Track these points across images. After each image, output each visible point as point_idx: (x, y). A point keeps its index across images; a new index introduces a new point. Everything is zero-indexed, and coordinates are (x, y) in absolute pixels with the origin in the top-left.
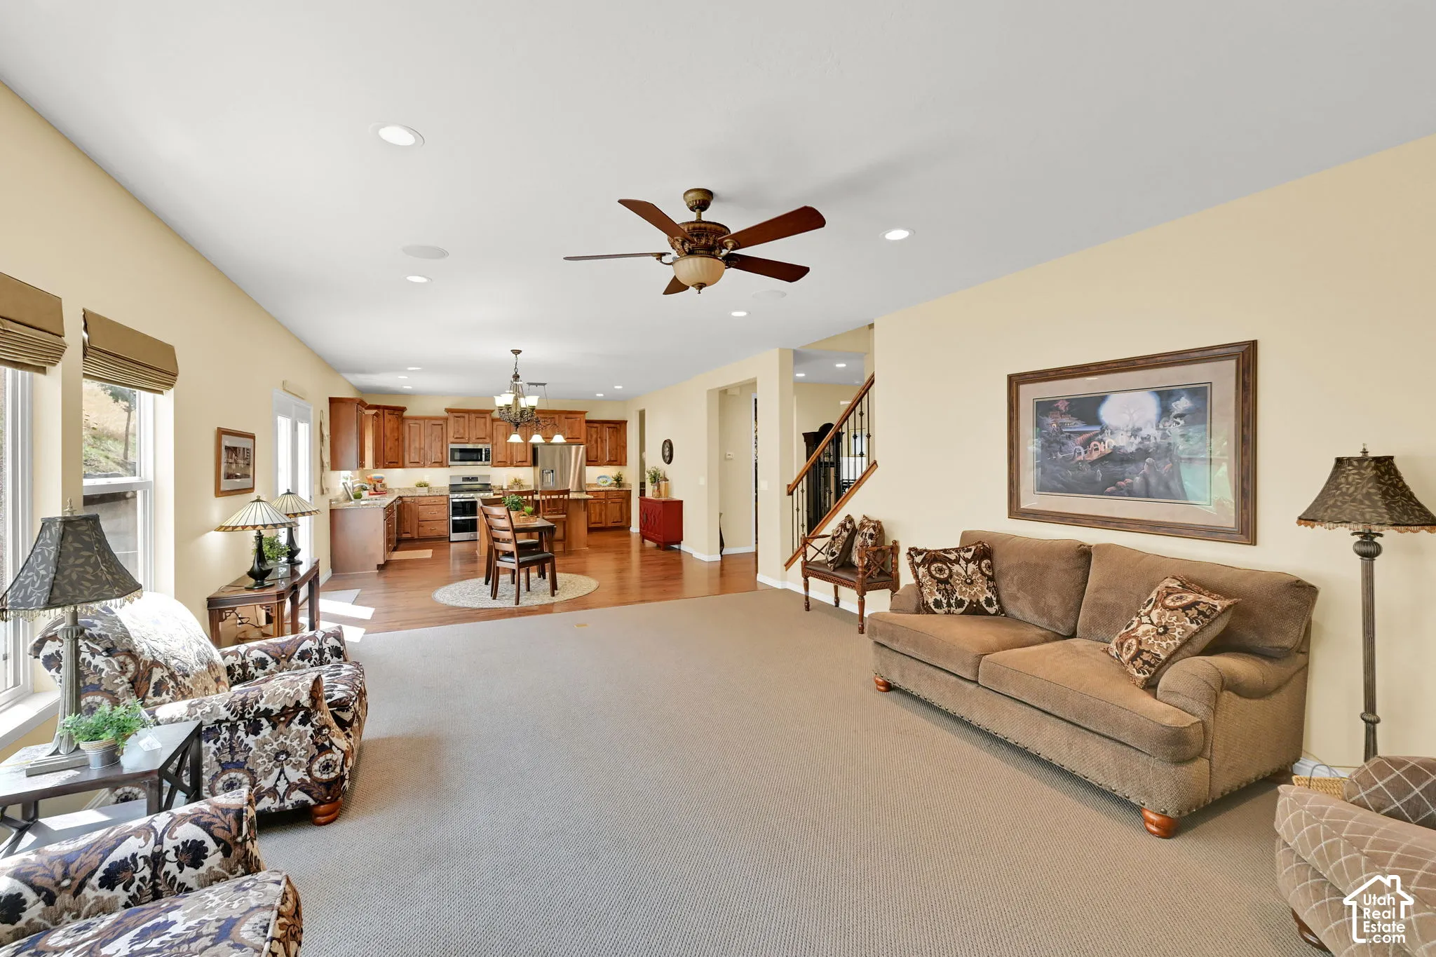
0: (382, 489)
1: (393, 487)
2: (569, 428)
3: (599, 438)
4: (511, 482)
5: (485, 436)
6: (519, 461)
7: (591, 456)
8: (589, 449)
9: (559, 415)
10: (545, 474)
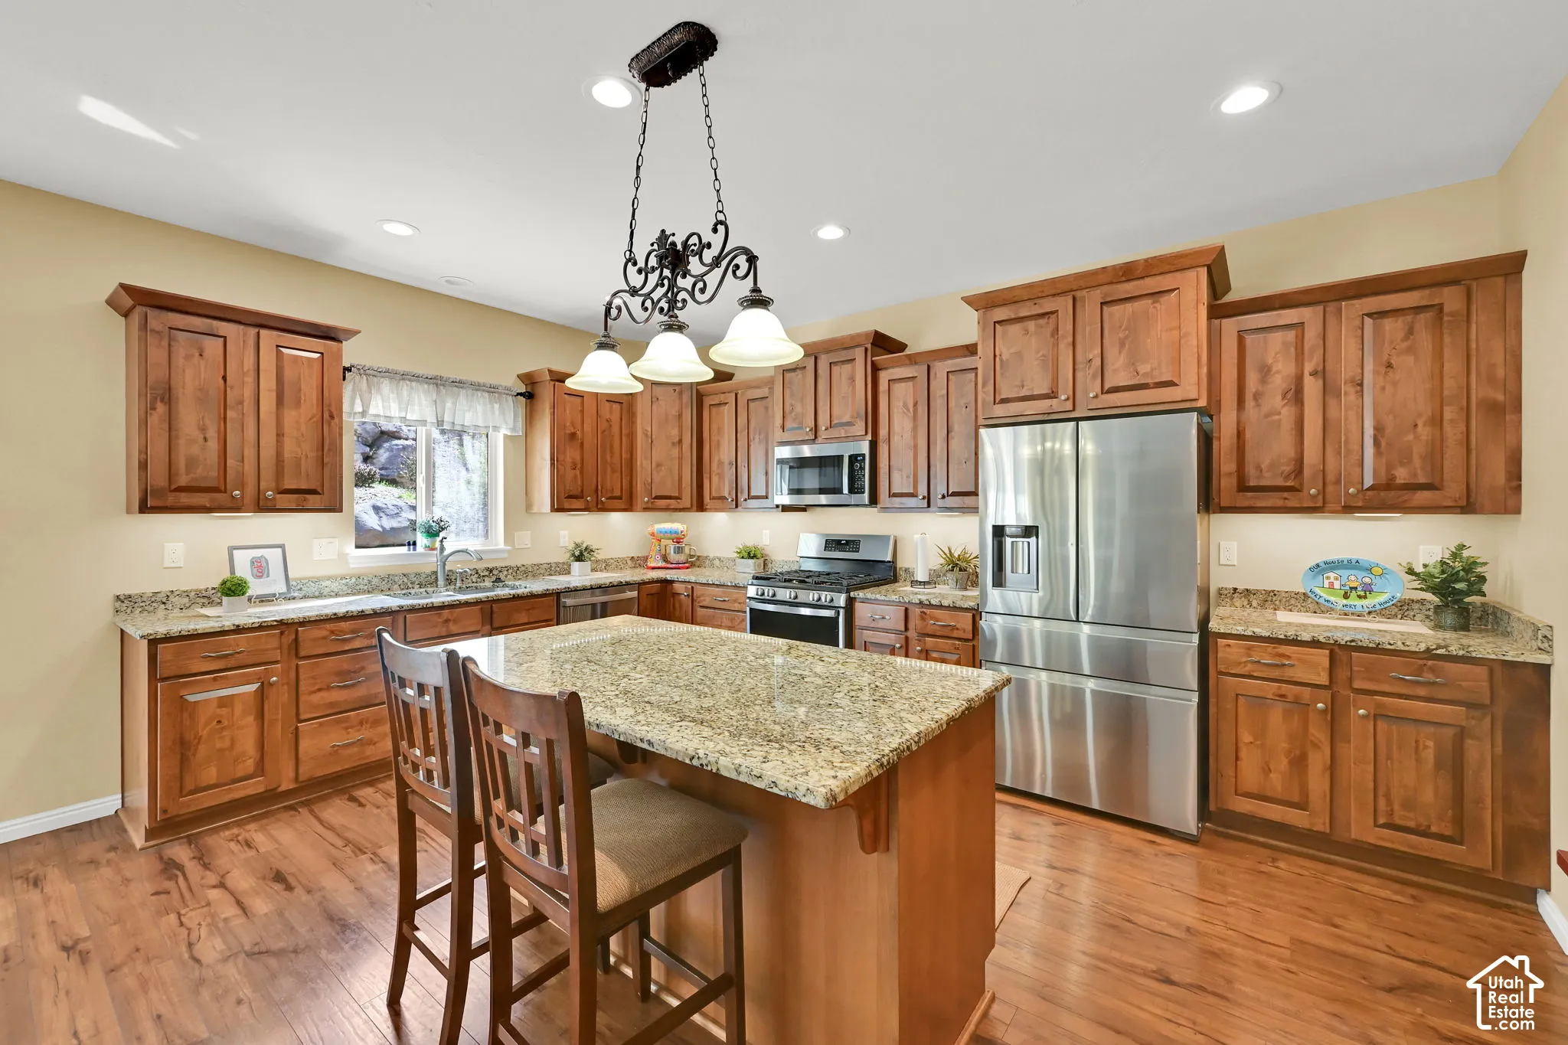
2: (1122, 344)
3: (1314, 374)
4: (937, 562)
5: (852, 417)
6: (954, 494)
7: (1263, 466)
8: (1248, 435)
9: (1074, 299)
10: (1008, 541)
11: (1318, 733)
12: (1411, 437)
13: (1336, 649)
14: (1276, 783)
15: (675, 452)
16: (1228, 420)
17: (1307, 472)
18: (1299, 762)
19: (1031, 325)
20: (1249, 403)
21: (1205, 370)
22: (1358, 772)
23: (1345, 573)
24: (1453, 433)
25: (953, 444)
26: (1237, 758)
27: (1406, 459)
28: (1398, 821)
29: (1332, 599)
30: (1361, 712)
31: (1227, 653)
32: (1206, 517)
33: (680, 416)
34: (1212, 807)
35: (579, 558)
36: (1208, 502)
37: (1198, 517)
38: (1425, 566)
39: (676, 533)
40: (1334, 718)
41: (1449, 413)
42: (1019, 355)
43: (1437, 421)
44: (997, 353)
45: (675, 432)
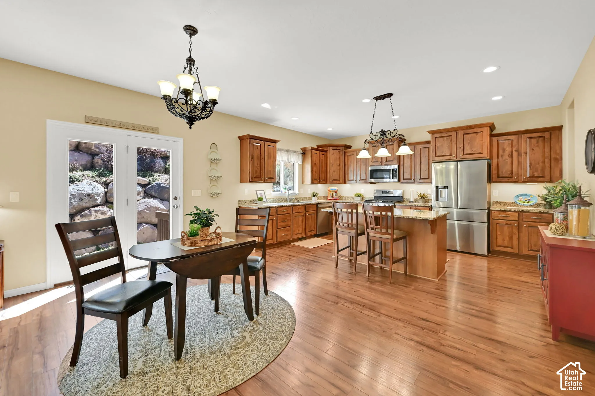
0: (337, 197)
1: (345, 196)
2: (469, 144)
3: (515, 151)
4: (416, 196)
5: (393, 159)
6: (422, 179)
7: (504, 172)
8: (500, 165)
9: (456, 132)
10: (439, 190)
11: (515, 231)
12: (538, 166)
13: (520, 212)
14: (506, 243)
15: (339, 168)
16: (495, 161)
17: (514, 173)
18: (511, 238)
19: (445, 138)
20: (500, 157)
21: (489, 150)
22: (524, 239)
23: (524, 197)
24: (547, 165)
25: (422, 166)
26: (497, 238)
27: (537, 170)
28: (533, 249)
29: (521, 203)
30: (525, 226)
31: (494, 214)
32: (489, 184)
33: (340, 158)
34: (491, 250)
35: (314, 196)
36: (490, 180)
37: (487, 184)
38: (543, 195)
39: (336, 190)
40: (519, 227)
41: (546, 160)
42: (442, 145)
43: (544, 162)
44: (436, 144)
45: (338, 163)
